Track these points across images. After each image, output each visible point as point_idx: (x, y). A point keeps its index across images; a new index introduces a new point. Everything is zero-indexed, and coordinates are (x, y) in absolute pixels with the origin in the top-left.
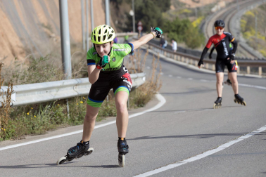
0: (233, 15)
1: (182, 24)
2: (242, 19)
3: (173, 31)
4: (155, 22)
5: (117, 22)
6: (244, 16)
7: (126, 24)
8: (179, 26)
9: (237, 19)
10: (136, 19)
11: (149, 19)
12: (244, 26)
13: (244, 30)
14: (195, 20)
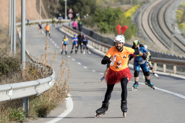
0: (169, 5)
1: (113, 14)
2: (179, 9)
3: (104, 21)
4: (88, 8)
5: (49, 7)
6: (181, 6)
7: (58, 9)
8: (110, 16)
9: (173, 9)
10: (69, 4)
11: (82, 5)
12: (180, 16)
13: (180, 21)
14: (130, 8)
